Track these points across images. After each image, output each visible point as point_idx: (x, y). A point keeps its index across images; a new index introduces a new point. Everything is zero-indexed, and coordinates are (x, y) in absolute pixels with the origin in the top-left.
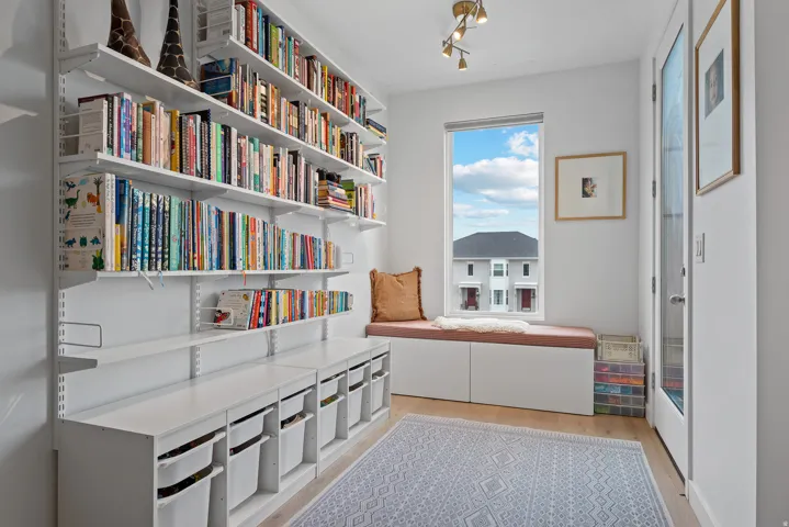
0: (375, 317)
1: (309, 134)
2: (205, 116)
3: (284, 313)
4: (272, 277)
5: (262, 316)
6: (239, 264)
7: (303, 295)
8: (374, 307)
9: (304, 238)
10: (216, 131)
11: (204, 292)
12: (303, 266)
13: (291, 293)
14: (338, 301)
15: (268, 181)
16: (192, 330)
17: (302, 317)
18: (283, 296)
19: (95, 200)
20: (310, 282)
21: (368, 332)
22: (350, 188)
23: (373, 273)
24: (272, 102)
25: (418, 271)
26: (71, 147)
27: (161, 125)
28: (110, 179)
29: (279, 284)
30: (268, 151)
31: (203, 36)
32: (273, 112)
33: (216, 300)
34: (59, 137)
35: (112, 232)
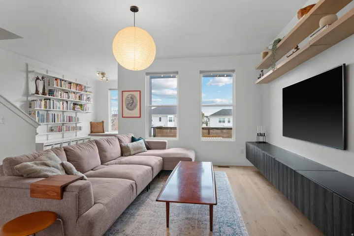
0: (91, 132)
1: (70, 97)
2: (50, 99)
3: (65, 130)
4: (63, 124)
5: (60, 130)
6: (56, 122)
7: (69, 127)
8: (91, 130)
9: (69, 117)
10: (52, 101)
11: (49, 126)
12: (70, 121)
13: (67, 126)
14: (78, 128)
15: (61, 107)
16: (47, 132)
17: (69, 130)
18: (64, 127)
19: (35, 114)
20: (72, 124)
21: (89, 135)
22: (81, 105)
23: (91, 123)
24: (62, 94)
25: (103, 122)
26: (30, 107)
27: (43, 102)
28: (37, 112)
29: (65, 125)
30: (61, 103)
31: (49, 85)
32: (62, 96)
33: (52, 128)
34: (28, 105)
35: (37, 118)
